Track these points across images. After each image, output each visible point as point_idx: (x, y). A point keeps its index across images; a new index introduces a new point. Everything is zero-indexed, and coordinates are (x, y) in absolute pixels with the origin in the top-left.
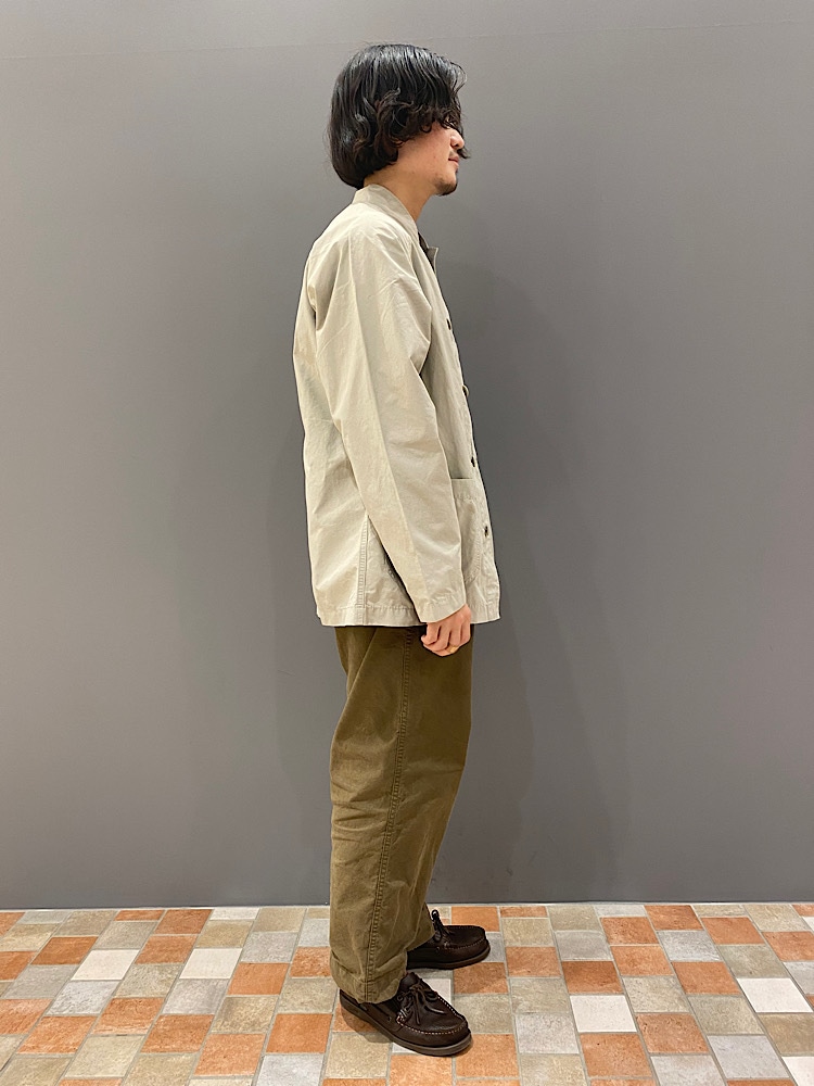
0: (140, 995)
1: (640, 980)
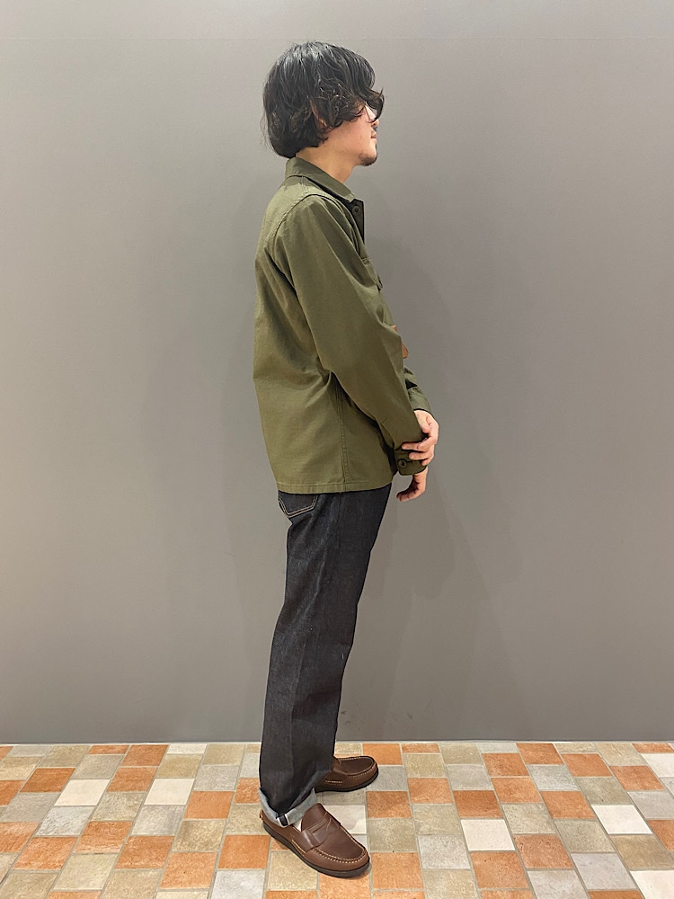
0: (113, 819)
1: (516, 807)
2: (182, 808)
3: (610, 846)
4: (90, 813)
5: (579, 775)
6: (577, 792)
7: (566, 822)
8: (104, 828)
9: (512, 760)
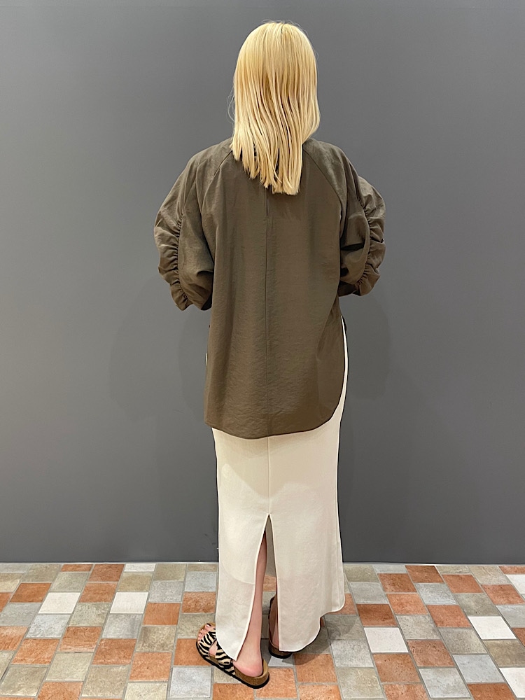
0: (86, 624)
1: (408, 617)
2: (141, 616)
3: (483, 649)
4: (67, 620)
5: (457, 592)
6: (456, 606)
7: (448, 630)
8: (80, 632)
9: (402, 579)
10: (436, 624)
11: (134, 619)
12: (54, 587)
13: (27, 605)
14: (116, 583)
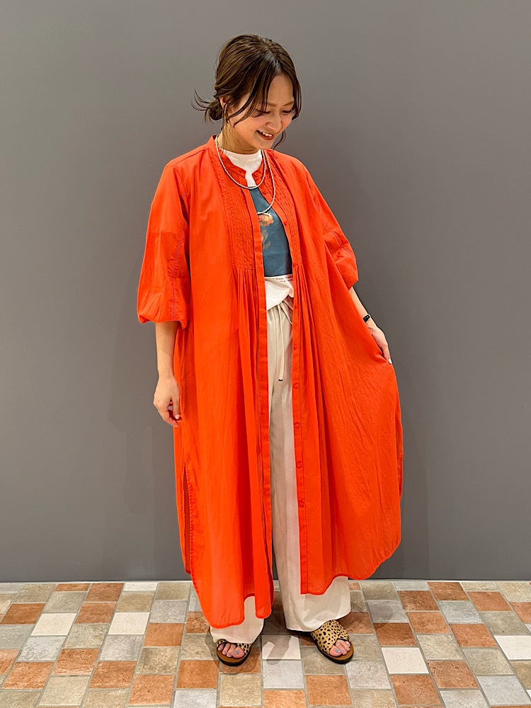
0: (82, 646)
1: (429, 637)
2: (141, 637)
3: (510, 670)
4: (62, 642)
5: (483, 610)
6: (482, 625)
7: (472, 650)
8: (76, 655)
9: (424, 596)
10: (460, 644)
11: (134, 641)
12: (47, 608)
13: (19, 626)
14: (115, 602)
